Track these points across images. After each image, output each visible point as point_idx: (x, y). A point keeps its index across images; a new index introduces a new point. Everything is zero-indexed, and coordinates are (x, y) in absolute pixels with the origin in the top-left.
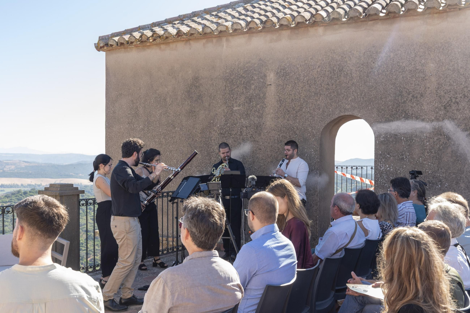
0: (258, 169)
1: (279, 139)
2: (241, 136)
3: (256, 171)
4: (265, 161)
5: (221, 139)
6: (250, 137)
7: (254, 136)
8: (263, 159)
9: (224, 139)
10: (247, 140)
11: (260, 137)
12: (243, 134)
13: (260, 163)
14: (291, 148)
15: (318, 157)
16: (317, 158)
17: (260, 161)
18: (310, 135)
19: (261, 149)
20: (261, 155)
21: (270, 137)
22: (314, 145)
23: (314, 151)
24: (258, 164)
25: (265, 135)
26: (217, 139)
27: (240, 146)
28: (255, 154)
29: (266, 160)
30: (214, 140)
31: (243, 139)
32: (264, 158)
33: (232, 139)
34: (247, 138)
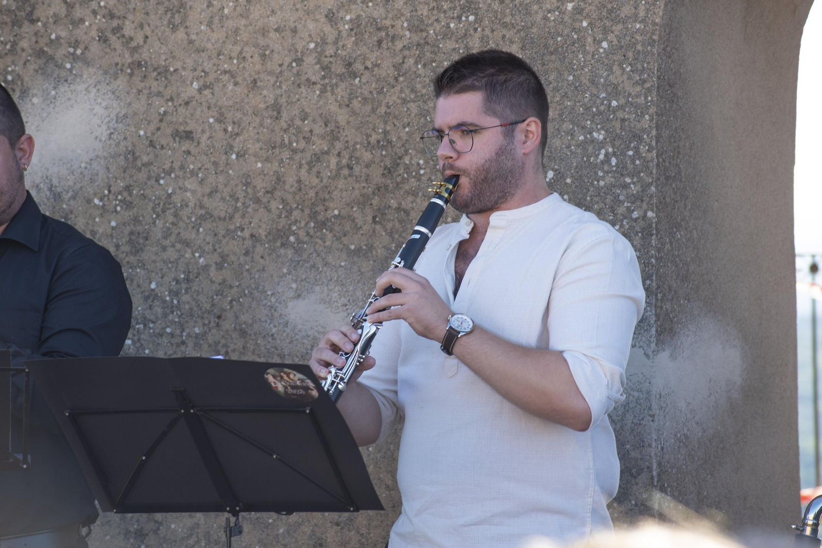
0: (175, 294)
1: (330, 50)
2: (27, 28)
3: (159, 310)
4: (230, 233)
6: (103, 39)
7: (128, 30)
8: (208, 216)
10: (74, 58)
11: (181, 34)
12: (38, 13)
13: (187, 244)
14: (489, 109)
15: (645, 187)
16: (636, 199)
17: (186, 235)
18: (578, 11)
19: (188, 135)
20: (191, 184)
21: (264, 32)
22: (615, 91)
23: (613, 138)
24: (171, 254)
25: (223, 18)
28: (142, 176)
29: (238, 221)
31: (40, 53)
32: (218, 207)
34: (75, 48)
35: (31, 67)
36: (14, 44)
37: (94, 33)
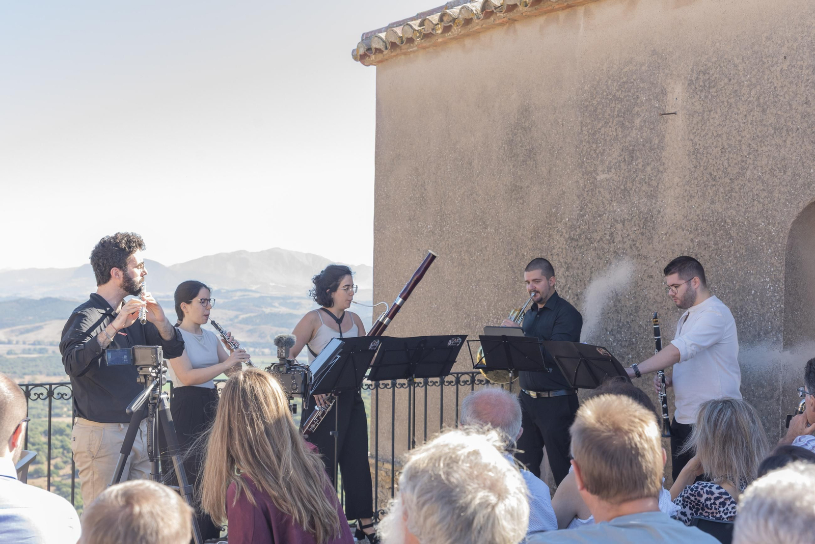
0: (646, 326)
1: (691, 251)
2: (612, 245)
3: (642, 330)
4: (662, 307)
5: (571, 251)
6: (631, 248)
7: (637, 245)
8: (656, 302)
9: (577, 251)
10: (623, 253)
11: (651, 246)
12: (615, 240)
13: (650, 310)
15: (781, 297)
16: (778, 301)
17: (651, 307)
18: (762, 239)
19: (652, 277)
20: (652, 292)
21: (673, 245)
22: (773, 265)
23: (772, 280)
24: (646, 313)
25: (662, 241)
26: (564, 251)
27: (608, 269)
28: (639, 289)
29: (664, 304)
30: (558, 254)
31: (615, 252)
32: (659, 299)
33: (594, 252)
34: (624, 250)
35: (613, 256)
36: (609, 249)
37: (629, 246)
